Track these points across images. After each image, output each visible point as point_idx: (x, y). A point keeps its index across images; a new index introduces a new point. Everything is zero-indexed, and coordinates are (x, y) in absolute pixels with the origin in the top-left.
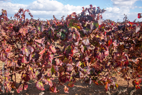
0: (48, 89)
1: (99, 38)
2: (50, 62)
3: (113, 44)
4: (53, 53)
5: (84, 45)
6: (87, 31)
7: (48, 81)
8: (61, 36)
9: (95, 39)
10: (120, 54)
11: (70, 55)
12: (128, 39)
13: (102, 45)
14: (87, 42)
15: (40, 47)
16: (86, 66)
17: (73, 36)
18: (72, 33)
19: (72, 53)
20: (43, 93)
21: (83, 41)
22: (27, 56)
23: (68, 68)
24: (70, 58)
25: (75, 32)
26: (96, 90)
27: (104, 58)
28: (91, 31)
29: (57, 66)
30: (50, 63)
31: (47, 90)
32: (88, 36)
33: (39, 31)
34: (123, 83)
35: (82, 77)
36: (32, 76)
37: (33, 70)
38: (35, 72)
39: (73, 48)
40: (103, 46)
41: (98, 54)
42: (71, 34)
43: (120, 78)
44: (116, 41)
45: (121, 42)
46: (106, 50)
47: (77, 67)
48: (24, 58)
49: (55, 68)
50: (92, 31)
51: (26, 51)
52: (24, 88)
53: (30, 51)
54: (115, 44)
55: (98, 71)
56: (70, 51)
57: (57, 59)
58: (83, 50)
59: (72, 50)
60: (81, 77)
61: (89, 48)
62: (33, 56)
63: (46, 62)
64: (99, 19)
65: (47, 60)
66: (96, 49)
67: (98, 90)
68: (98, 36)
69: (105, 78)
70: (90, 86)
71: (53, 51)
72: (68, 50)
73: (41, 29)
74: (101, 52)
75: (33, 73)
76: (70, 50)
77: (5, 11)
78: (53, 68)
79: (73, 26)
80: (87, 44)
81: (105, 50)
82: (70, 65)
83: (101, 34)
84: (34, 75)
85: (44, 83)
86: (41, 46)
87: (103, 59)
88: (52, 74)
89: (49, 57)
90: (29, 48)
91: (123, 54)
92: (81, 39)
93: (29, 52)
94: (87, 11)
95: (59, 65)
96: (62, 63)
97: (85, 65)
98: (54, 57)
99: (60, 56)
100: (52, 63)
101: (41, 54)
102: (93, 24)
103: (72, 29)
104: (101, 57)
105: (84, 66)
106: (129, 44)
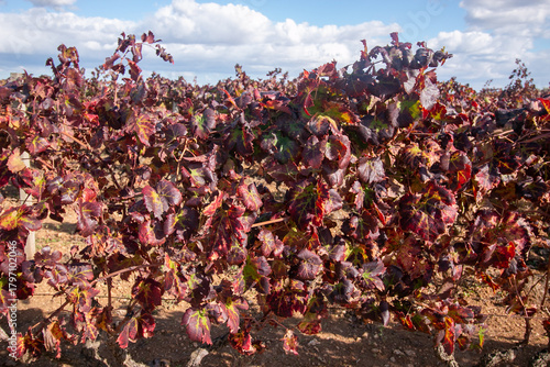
0: (222, 339)
1: (420, 159)
2: (240, 241)
3: (477, 179)
4: (249, 212)
5: (363, 182)
6: (377, 130)
7: (227, 312)
8: (278, 145)
9: (403, 157)
10: (499, 219)
11: (310, 220)
12: (536, 161)
13: (431, 183)
14: (374, 170)
15: (203, 188)
16: (370, 259)
17: (324, 149)
18: (321, 137)
19: (320, 212)
20: (205, 352)
21: (362, 169)
22: (157, 219)
23: (306, 267)
24: (312, 228)
25: (331, 133)
26: (398, 352)
27: (441, 231)
28: (392, 130)
29: (264, 258)
30: (241, 246)
31: (219, 340)
32: (380, 147)
33: (200, 128)
34: (504, 326)
35: (356, 299)
36: (177, 290)
37: (179, 269)
38: (187, 277)
39: (325, 195)
40: (436, 189)
41: (417, 219)
42: (316, 141)
43: (492, 307)
44: (486, 169)
45: (508, 172)
46: (448, 203)
47: (338, 265)
48: (148, 227)
49: (257, 265)
50: (396, 130)
51: (155, 201)
52: (141, 331)
53: (169, 200)
54: (484, 181)
55: (416, 280)
56: (313, 205)
57: (265, 233)
58: (359, 201)
59: (321, 202)
60: (351, 300)
61: (383, 193)
62: (177, 220)
63: (224, 243)
64: (423, 87)
65: (230, 235)
66: (407, 198)
67: (408, 352)
68: (415, 150)
69: (438, 304)
70: (376, 336)
71: (249, 203)
72: (305, 199)
73: (206, 123)
74: (428, 210)
75: (178, 280)
76: (313, 201)
77: (73, 52)
78: (251, 264)
79: (322, 111)
80: (376, 180)
81: (442, 204)
82: (312, 254)
83: (430, 141)
84: (184, 288)
85: (213, 317)
86: (207, 184)
87: (435, 237)
88: (248, 285)
89: (236, 225)
90: (165, 191)
91: (512, 218)
92: (354, 159)
93: (166, 203)
94: (380, 57)
95: (272, 255)
96: (282, 247)
97: (365, 257)
98: (254, 226)
99: (274, 221)
100: (247, 247)
101: (210, 213)
102: (399, 105)
103: (319, 122)
104: (427, 228)
105: (362, 262)
106: (535, 179)
